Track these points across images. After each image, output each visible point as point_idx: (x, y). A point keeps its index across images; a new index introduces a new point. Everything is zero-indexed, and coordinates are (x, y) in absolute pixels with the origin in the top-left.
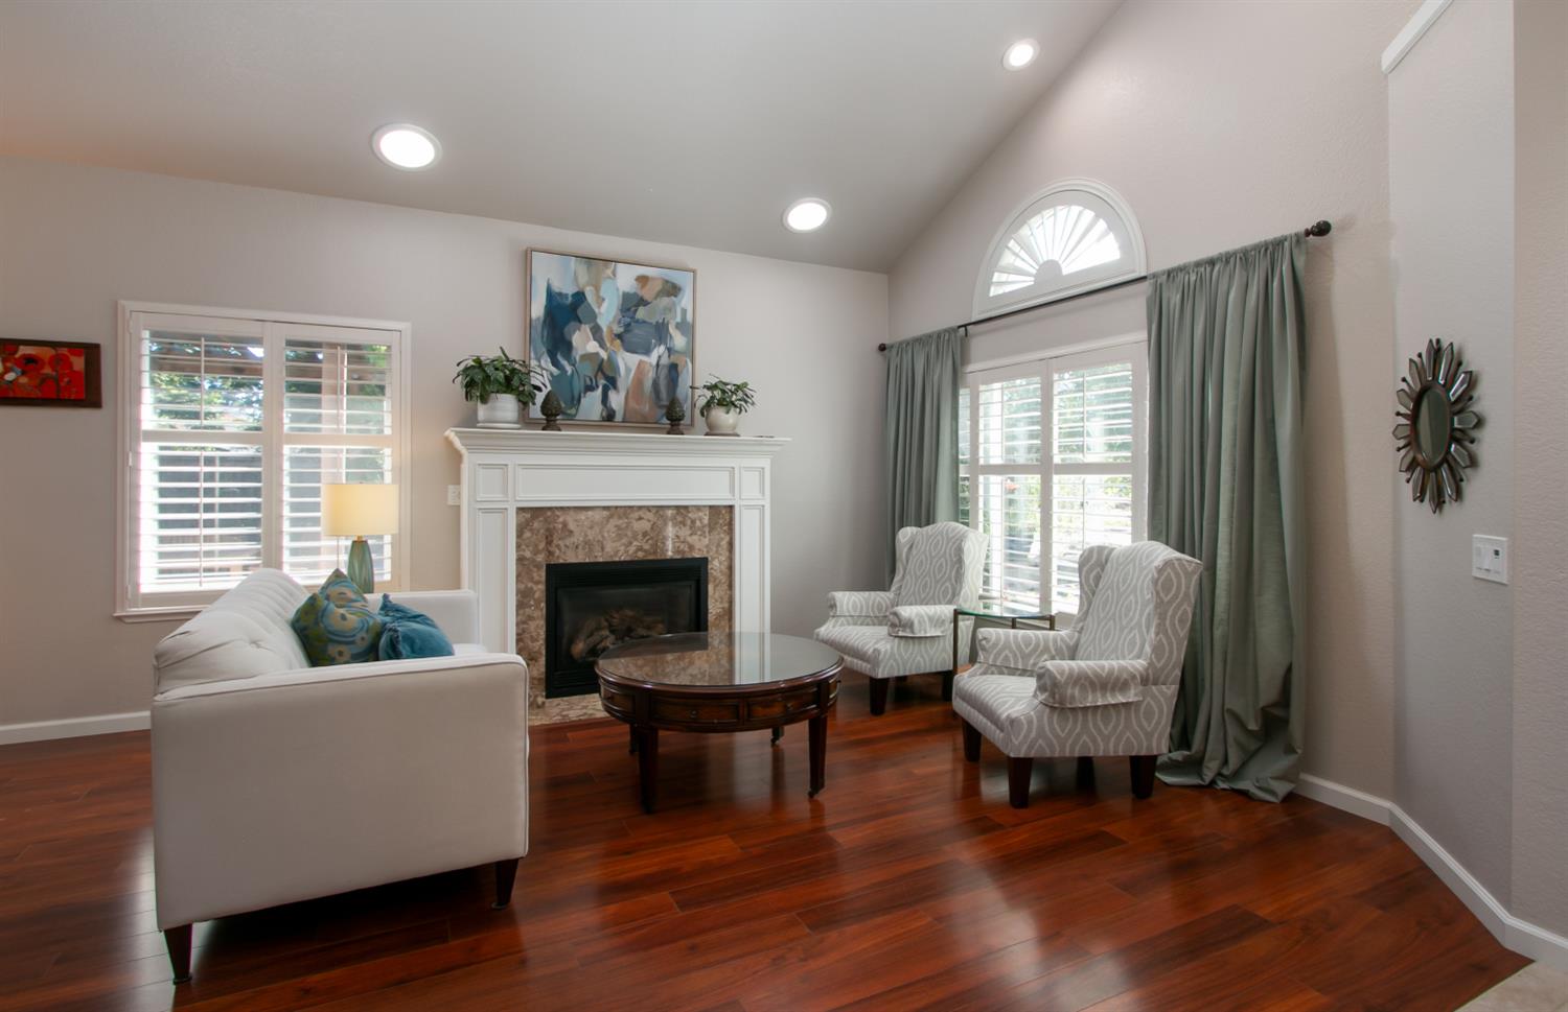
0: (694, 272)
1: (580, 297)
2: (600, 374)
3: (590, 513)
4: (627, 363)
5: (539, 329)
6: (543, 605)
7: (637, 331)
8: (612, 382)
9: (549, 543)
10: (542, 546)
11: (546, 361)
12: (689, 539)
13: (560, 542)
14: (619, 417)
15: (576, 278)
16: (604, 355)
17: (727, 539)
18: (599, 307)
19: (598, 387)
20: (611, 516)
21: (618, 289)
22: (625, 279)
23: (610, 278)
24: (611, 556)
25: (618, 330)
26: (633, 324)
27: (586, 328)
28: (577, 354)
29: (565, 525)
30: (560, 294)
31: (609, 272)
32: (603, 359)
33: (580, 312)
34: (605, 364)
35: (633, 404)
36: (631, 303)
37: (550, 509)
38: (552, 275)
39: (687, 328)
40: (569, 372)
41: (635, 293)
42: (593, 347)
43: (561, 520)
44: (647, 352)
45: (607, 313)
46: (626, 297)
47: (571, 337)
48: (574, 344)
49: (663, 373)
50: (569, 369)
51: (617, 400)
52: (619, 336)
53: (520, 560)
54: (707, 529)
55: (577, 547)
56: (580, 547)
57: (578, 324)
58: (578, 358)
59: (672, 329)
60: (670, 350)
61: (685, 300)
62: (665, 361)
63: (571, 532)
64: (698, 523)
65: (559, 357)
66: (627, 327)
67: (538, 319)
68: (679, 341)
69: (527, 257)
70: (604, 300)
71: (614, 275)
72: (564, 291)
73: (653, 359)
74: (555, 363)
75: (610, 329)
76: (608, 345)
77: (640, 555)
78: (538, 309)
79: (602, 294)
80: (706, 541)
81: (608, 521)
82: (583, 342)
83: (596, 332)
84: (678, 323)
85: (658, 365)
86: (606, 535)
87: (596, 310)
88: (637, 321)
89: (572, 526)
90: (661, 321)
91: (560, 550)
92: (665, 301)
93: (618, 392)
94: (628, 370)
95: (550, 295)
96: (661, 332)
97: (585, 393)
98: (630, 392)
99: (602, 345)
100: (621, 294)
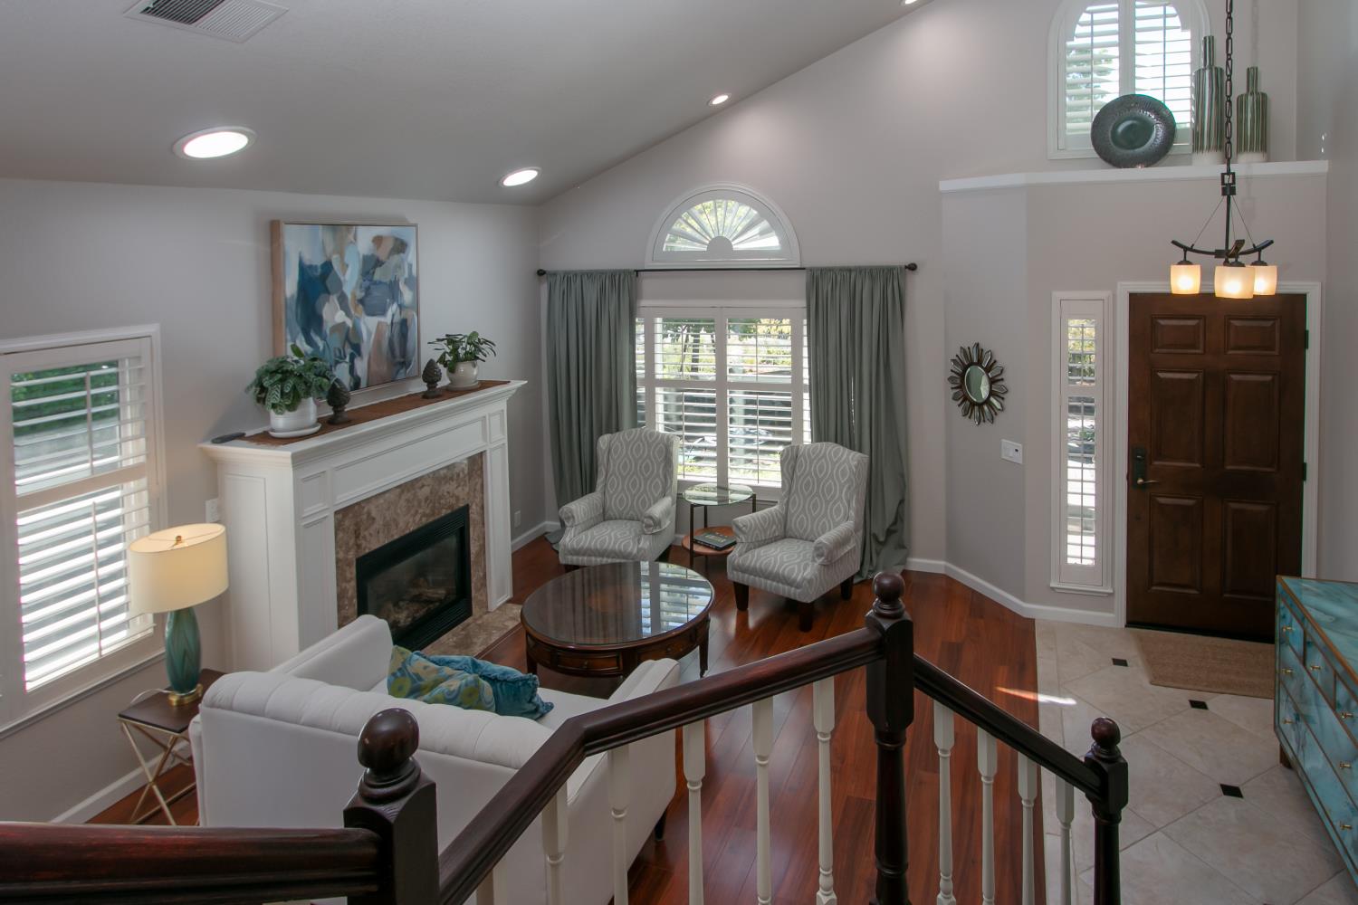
0: (416, 225)
1: (328, 266)
2: (347, 343)
3: (387, 495)
4: (369, 326)
5: (294, 308)
7: (376, 293)
8: (357, 349)
9: (357, 537)
10: (352, 542)
11: (301, 341)
12: (456, 492)
13: (366, 533)
14: (363, 383)
15: (324, 249)
16: (349, 323)
17: (480, 481)
18: (344, 275)
19: (345, 357)
20: (403, 492)
21: (359, 254)
22: (363, 241)
23: (351, 242)
24: (403, 531)
25: (360, 294)
26: (372, 287)
27: (334, 299)
28: (327, 327)
29: (369, 514)
30: (311, 267)
31: (351, 237)
32: (349, 328)
33: (329, 283)
34: (351, 332)
35: (374, 368)
36: (371, 265)
37: (357, 504)
38: (300, 247)
39: (413, 283)
40: (321, 348)
41: (373, 255)
42: (340, 317)
43: (366, 510)
44: (383, 313)
45: (350, 280)
46: (366, 260)
47: (321, 310)
48: (325, 316)
49: (397, 329)
50: (321, 344)
51: (361, 367)
52: (361, 301)
53: (338, 561)
54: (467, 478)
55: (378, 532)
56: (381, 531)
57: (326, 295)
58: (328, 332)
59: (402, 286)
60: (401, 306)
61: (411, 256)
62: (397, 318)
63: (374, 519)
64: (461, 475)
65: (313, 334)
66: (368, 290)
67: (292, 296)
68: (407, 296)
69: (274, 230)
70: (347, 266)
71: (355, 239)
72: (314, 263)
73: (388, 319)
74: (310, 341)
75: (354, 295)
76: (353, 312)
77: (424, 521)
78: (291, 287)
79: (347, 259)
80: (467, 489)
81: (400, 498)
82: (333, 315)
83: (343, 299)
84: (406, 279)
85: (392, 323)
86: (399, 511)
87: (342, 279)
88: (375, 283)
89: (374, 514)
90: (393, 279)
91: (366, 540)
92: (396, 259)
93: (362, 358)
94: (369, 333)
95: (303, 269)
96: (393, 290)
97: (335, 366)
98: (372, 356)
99: (348, 314)
100: (361, 257)
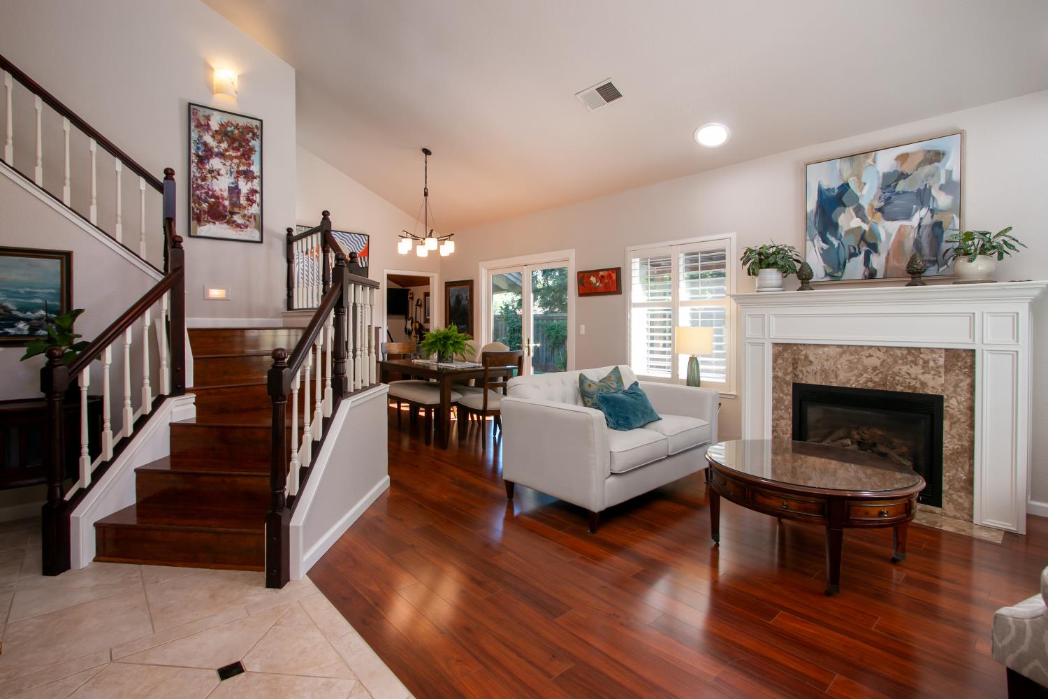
0: (962, 133)
1: (845, 187)
2: (862, 242)
3: (826, 349)
4: (887, 230)
5: (813, 218)
6: (791, 410)
7: (897, 201)
8: (873, 247)
9: (795, 368)
10: (790, 369)
11: (818, 241)
12: (920, 377)
13: (803, 369)
14: (880, 275)
15: (841, 175)
16: (865, 227)
17: (968, 381)
18: (861, 191)
19: (860, 253)
20: (844, 352)
21: (878, 172)
22: (886, 162)
23: (871, 165)
24: (844, 383)
25: (877, 204)
26: (893, 197)
27: (850, 210)
28: (842, 231)
29: (806, 356)
30: (828, 190)
31: (870, 161)
32: (865, 231)
33: (845, 199)
34: (867, 234)
35: (893, 263)
36: (890, 182)
37: (795, 345)
38: (826, 177)
39: (955, 188)
40: (836, 245)
41: (895, 171)
42: (856, 222)
43: (804, 353)
44: (908, 216)
45: (868, 194)
46: (886, 176)
47: (837, 219)
48: (840, 224)
49: (925, 233)
50: (836, 243)
51: (877, 262)
52: (880, 210)
53: (775, 378)
54: (942, 370)
55: (815, 373)
56: (818, 374)
57: (843, 208)
58: (843, 234)
59: (934, 192)
60: (932, 211)
61: (952, 163)
62: (928, 221)
63: (811, 362)
64: (931, 364)
65: (828, 236)
66: (888, 201)
67: (812, 211)
68: (943, 200)
69: (803, 170)
70: (865, 184)
71: (874, 162)
72: (831, 187)
73: (915, 221)
74: (825, 240)
75: (871, 206)
76: (870, 219)
77: (870, 385)
78: (812, 205)
79: (863, 180)
80: (942, 380)
81: (841, 356)
82: (848, 221)
83: (859, 212)
84: (942, 185)
85: (919, 226)
86: (839, 366)
87: (859, 194)
88: (898, 193)
89: (812, 358)
90: (922, 188)
91: (803, 374)
92: (927, 169)
93: (879, 254)
94: (888, 235)
95: (821, 192)
96: (923, 197)
97: (849, 260)
98: (891, 253)
99: (864, 220)
100: (881, 175)
